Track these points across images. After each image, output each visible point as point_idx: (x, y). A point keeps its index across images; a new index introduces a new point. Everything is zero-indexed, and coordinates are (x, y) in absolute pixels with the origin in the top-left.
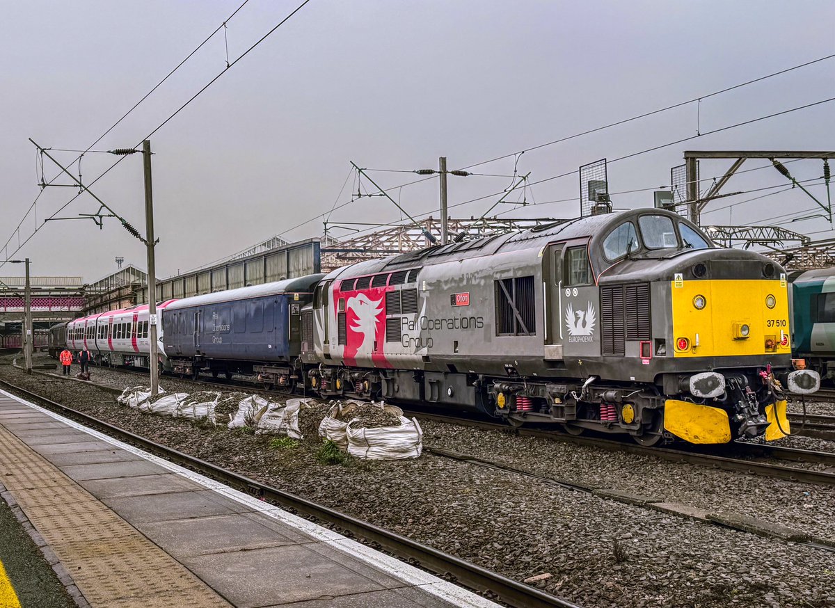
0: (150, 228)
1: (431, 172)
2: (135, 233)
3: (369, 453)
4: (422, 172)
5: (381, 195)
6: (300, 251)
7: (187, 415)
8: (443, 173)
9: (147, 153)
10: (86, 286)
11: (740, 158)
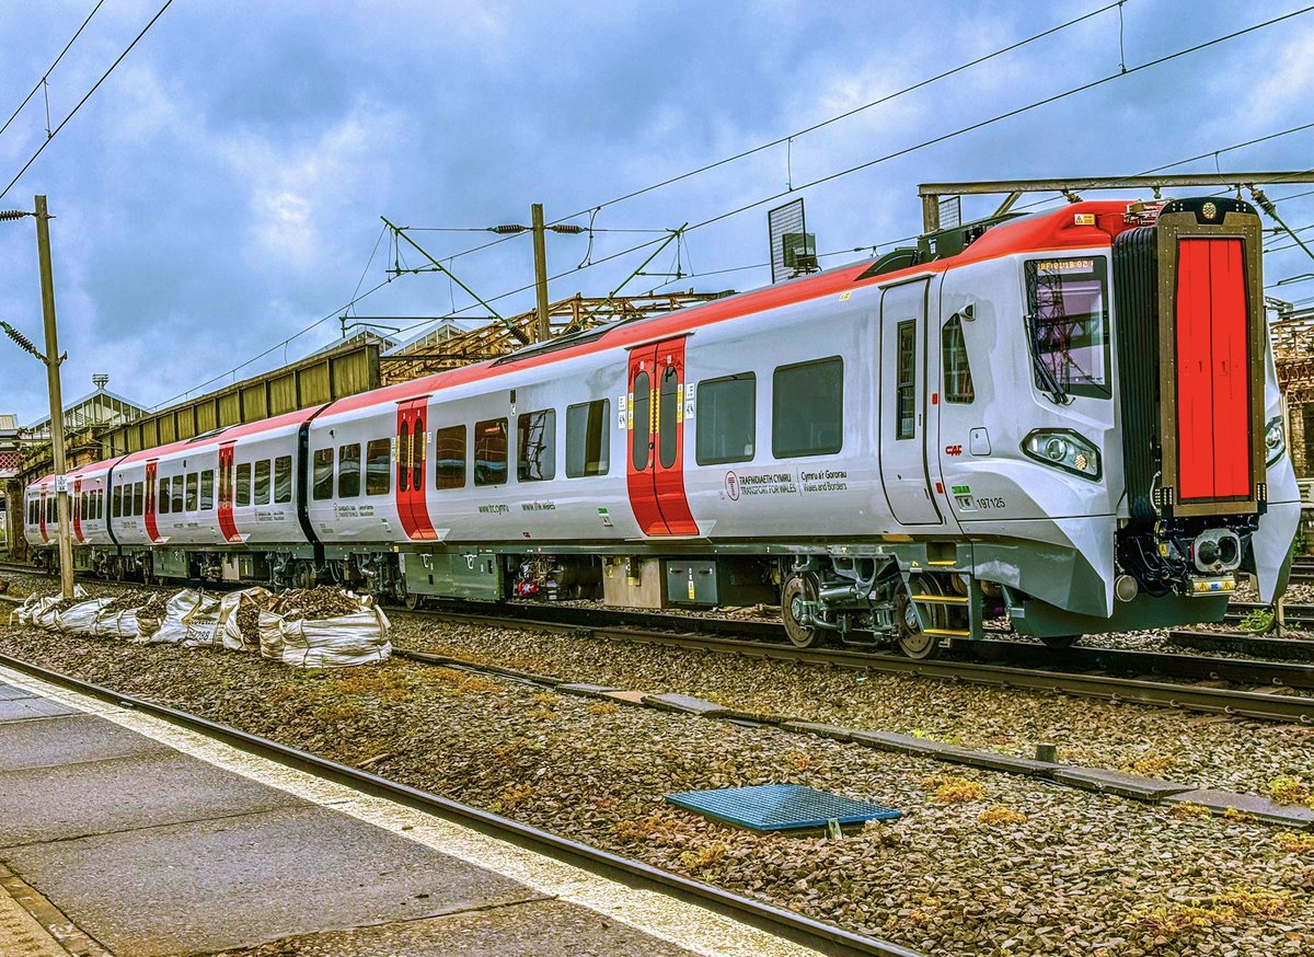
0: (52, 337)
1: (518, 229)
2: (28, 346)
3: (308, 659)
4: (503, 230)
5: (436, 270)
6: (350, 361)
7: (109, 629)
8: (538, 229)
9: (42, 216)
10: (22, 431)
11: (1013, 193)
